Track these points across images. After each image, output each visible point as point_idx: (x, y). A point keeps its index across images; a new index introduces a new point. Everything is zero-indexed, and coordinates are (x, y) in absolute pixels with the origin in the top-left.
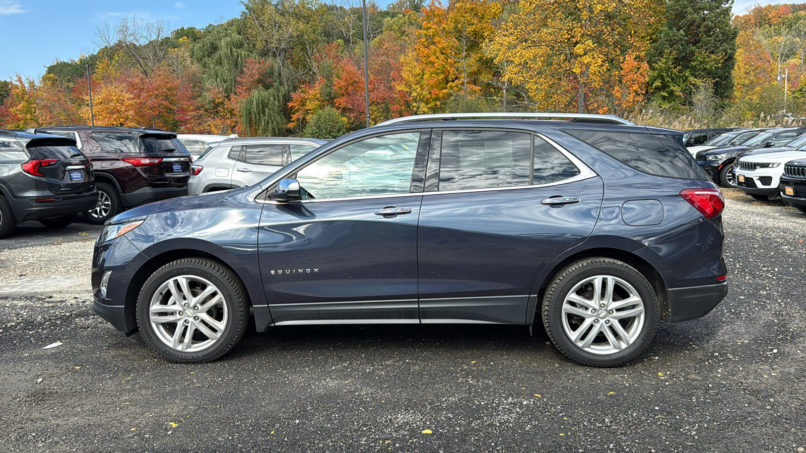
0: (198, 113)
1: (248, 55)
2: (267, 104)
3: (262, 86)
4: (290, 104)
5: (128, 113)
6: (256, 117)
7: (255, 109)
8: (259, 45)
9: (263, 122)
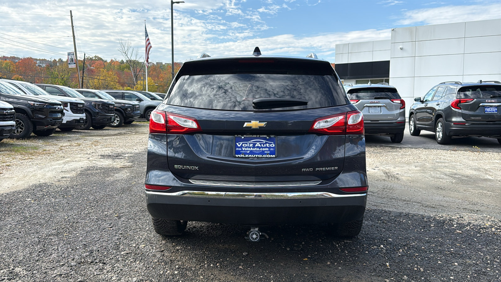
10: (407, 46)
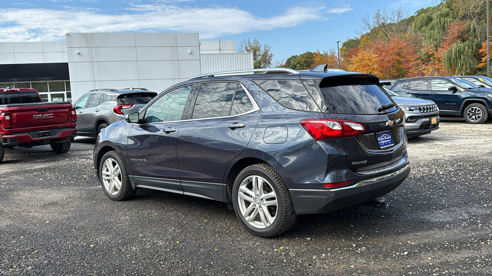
0: (417, 62)
1: (452, 21)
2: (463, 52)
3: (459, 40)
4: (481, 51)
5: (374, 66)
6: (454, 61)
7: (453, 56)
8: (461, 13)
9: (459, 64)
10: (84, 51)
